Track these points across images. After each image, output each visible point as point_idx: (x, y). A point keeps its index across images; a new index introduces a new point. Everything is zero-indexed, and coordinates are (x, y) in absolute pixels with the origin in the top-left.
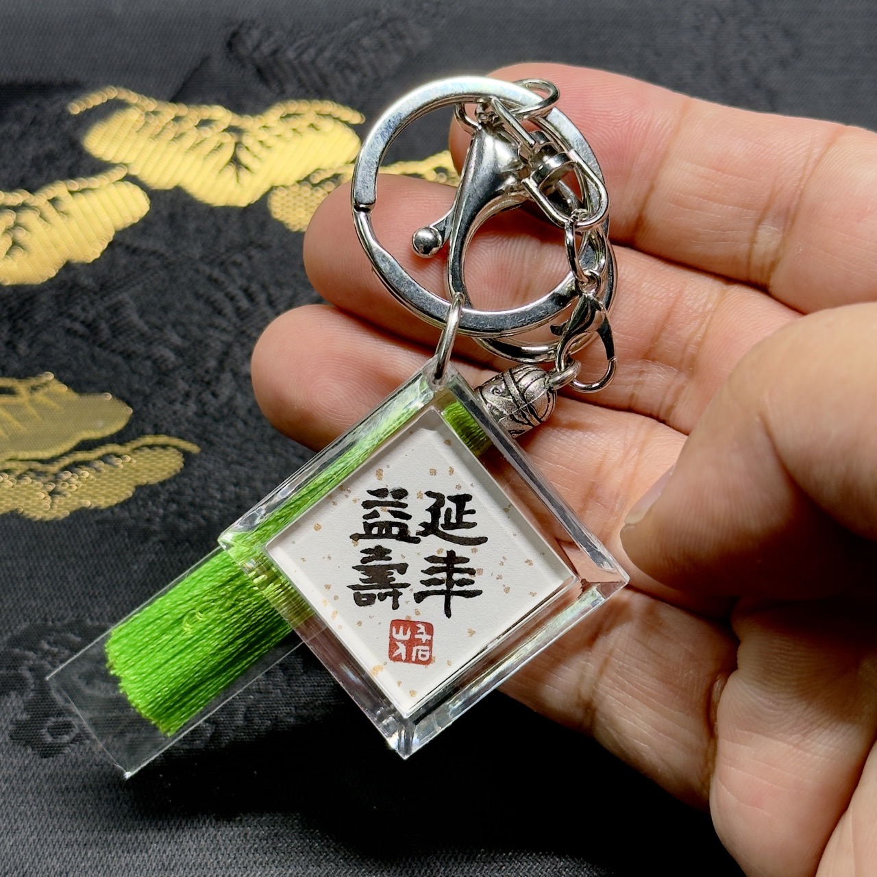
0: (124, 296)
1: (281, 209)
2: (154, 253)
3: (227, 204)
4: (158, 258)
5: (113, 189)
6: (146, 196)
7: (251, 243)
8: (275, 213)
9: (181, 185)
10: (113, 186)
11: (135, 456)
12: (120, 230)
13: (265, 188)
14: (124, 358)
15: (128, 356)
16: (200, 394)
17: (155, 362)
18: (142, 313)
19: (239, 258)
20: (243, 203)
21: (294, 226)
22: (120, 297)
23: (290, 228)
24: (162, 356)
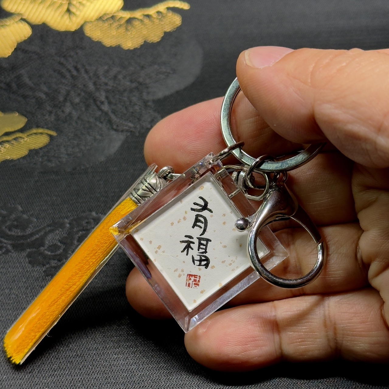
0: (23, 71)
1: (89, 32)
2: (35, 52)
3: (66, 30)
4: (36, 54)
5: (16, 25)
6: (30, 27)
7: (77, 47)
8: (87, 33)
9: (45, 22)
10: (16, 23)
11: (29, 138)
12: (19, 42)
13: (82, 22)
14: (23, 98)
15: (25, 97)
16: (57, 112)
17: (37, 99)
18: (30, 78)
19: (72, 53)
20: (73, 29)
21: (96, 39)
22: (21, 72)
23: (94, 40)
24: (40, 97)
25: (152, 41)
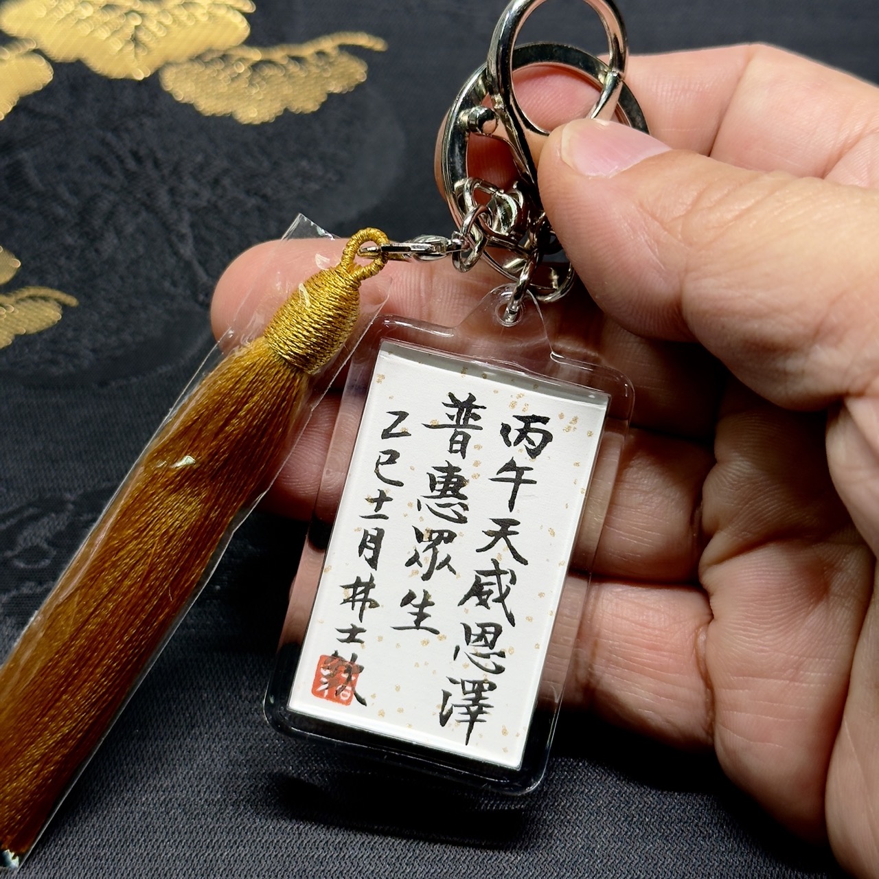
0: (24, 155)
1: (172, 83)
2: (53, 117)
3: (124, 77)
4: (57, 122)
5: (21, 61)
6: (51, 67)
7: (143, 111)
8: (166, 86)
9: (81, 58)
10: (21, 58)
11: (19, 307)
12: (23, 96)
13: (158, 62)
16: (84, 250)
20: (140, 76)
21: (183, 98)
25: (300, 111)
